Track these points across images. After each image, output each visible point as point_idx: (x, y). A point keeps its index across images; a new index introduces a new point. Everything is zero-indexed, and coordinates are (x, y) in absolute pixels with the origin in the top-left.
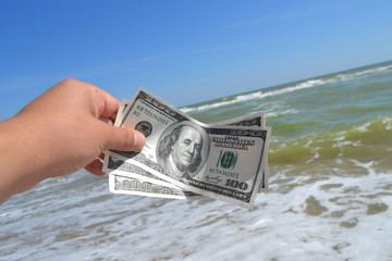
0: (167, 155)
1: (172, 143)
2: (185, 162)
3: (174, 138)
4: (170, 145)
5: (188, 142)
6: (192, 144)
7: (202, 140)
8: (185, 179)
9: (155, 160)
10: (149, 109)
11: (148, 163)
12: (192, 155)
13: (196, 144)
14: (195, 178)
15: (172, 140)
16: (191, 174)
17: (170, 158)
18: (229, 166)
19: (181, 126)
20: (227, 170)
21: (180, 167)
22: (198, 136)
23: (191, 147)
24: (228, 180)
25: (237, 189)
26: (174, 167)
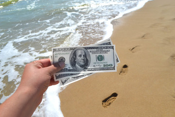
0: (75, 64)
1: (75, 59)
2: (82, 63)
3: (75, 57)
5: (80, 56)
6: (82, 56)
7: (85, 53)
9: (71, 68)
11: (70, 70)
12: (84, 60)
14: (89, 68)
17: (77, 65)
18: (102, 60)
19: (75, 51)
20: (102, 62)
21: (82, 66)
24: (104, 65)
25: (109, 67)
26: (79, 67)
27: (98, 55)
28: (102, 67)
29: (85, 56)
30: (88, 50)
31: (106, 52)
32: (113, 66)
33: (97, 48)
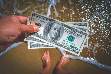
0: (47, 34)
1: (49, 29)
2: (54, 36)
3: (50, 28)
4: (48, 30)
5: (55, 29)
6: (57, 30)
7: (60, 28)
8: (53, 42)
9: (43, 36)
10: (38, 19)
11: (40, 37)
12: (56, 33)
13: (58, 30)
14: (58, 42)
15: (49, 28)
16: (56, 41)
17: (48, 35)
18: (71, 41)
19: (52, 23)
20: (70, 42)
21: (52, 38)
22: (59, 26)
23: (56, 31)
24: (71, 46)
25: (74, 49)
26: (50, 38)
27: (70, 35)
28: (69, 46)
29: (59, 31)
30: (64, 27)
31: (78, 36)
32: (78, 50)
33: (72, 29)
